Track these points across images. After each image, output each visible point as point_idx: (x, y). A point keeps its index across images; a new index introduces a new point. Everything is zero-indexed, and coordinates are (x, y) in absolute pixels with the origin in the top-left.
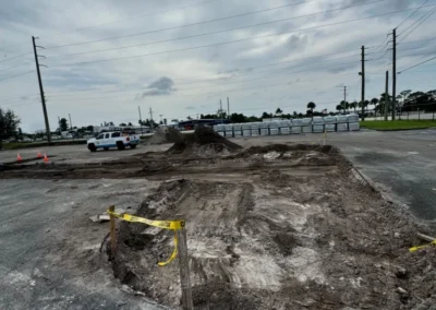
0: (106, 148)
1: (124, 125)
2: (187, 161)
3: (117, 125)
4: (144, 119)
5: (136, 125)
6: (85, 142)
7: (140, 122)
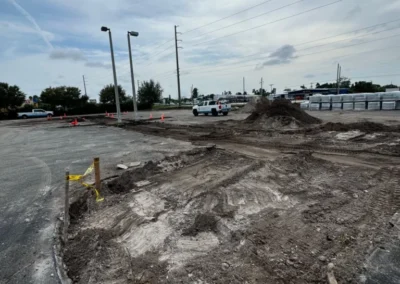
0: (206, 114)
1: (240, 94)
2: (248, 132)
3: (234, 94)
4: (257, 89)
5: (250, 93)
6: (191, 108)
7: (254, 91)
